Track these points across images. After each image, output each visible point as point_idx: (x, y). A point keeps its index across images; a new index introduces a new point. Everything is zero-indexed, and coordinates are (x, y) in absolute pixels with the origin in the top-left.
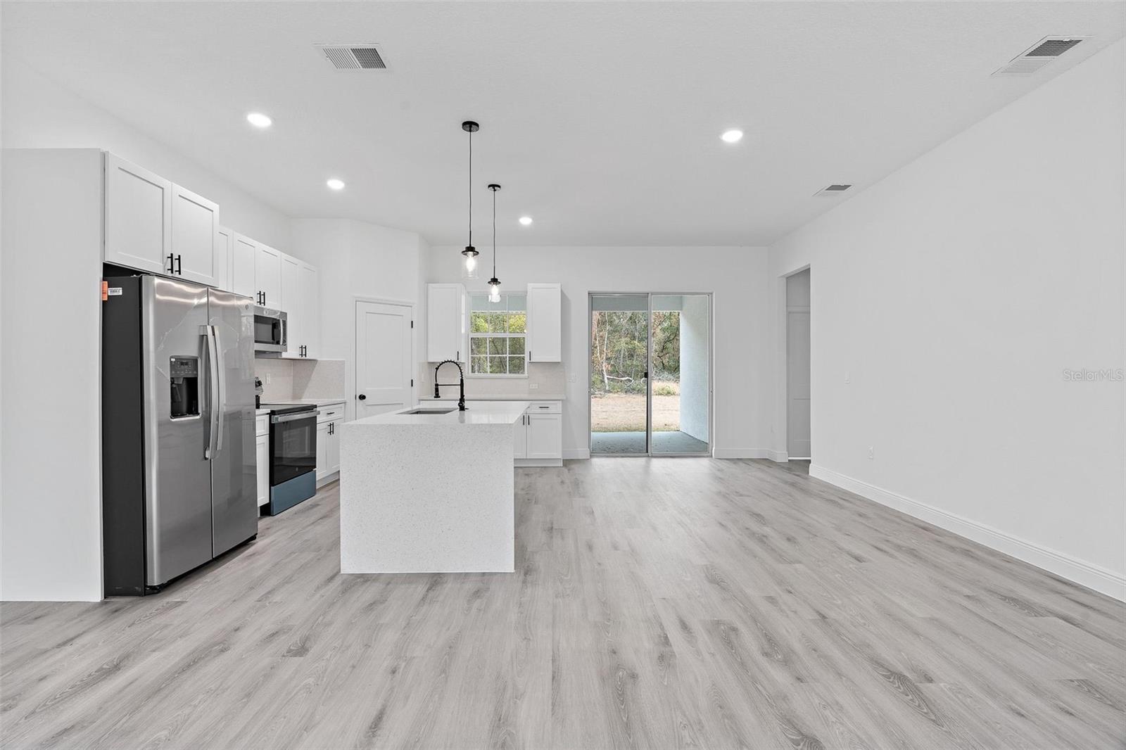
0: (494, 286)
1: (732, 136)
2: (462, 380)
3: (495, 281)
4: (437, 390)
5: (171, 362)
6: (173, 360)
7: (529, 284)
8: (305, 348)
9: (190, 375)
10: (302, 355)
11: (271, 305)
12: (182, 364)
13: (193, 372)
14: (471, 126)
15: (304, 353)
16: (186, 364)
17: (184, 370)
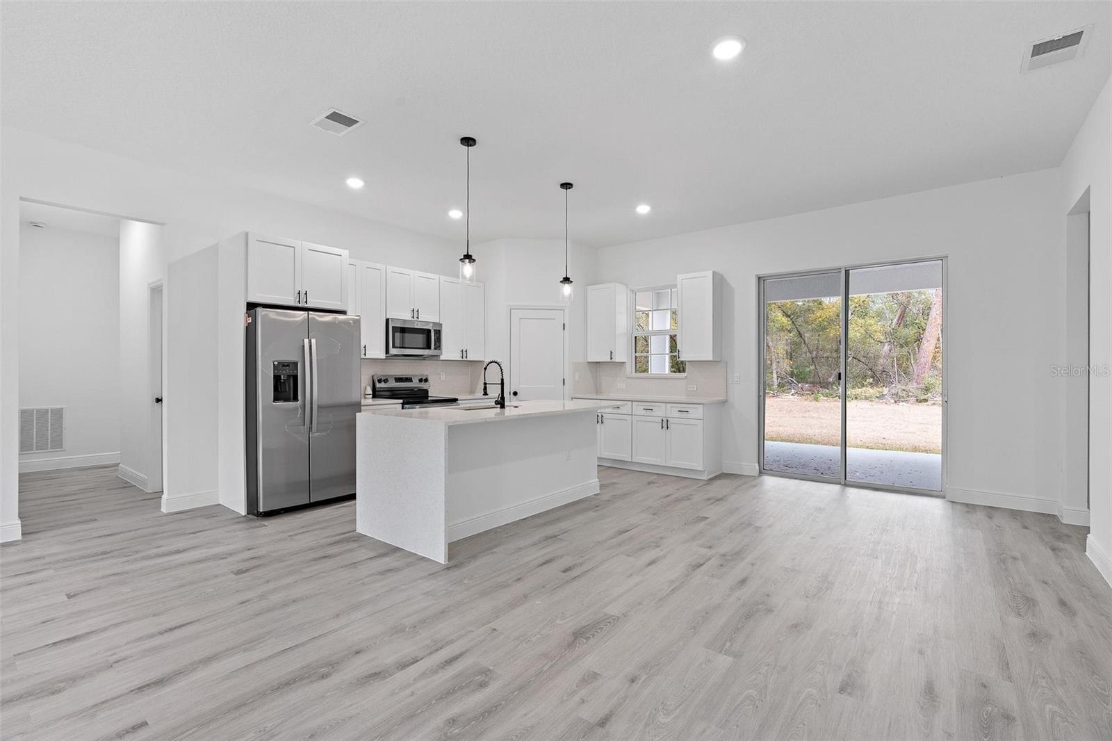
0: (566, 285)
1: (727, 50)
2: (502, 380)
3: (566, 280)
4: (485, 388)
5: (274, 365)
6: (276, 363)
7: (678, 276)
8: (466, 351)
9: (291, 373)
10: (462, 357)
11: (427, 318)
12: (284, 366)
13: (293, 371)
14: (468, 141)
15: (465, 355)
16: (288, 366)
17: (286, 370)
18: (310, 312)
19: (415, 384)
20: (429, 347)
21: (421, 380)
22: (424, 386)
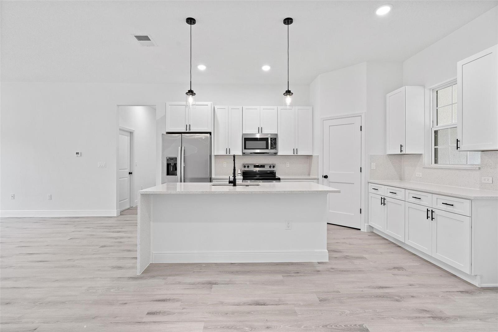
5: (167, 159)
8: (297, 150)
10: (294, 153)
11: (268, 132)
12: (171, 159)
13: (175, 161)
14: (191, 21)
15: (296, 152)
16: (173, 159)
17: (172, 161)
18: (183, 134)
19: (267, 169)
20: (267, 148)
21: (270, 167)
22: (272, 169)
